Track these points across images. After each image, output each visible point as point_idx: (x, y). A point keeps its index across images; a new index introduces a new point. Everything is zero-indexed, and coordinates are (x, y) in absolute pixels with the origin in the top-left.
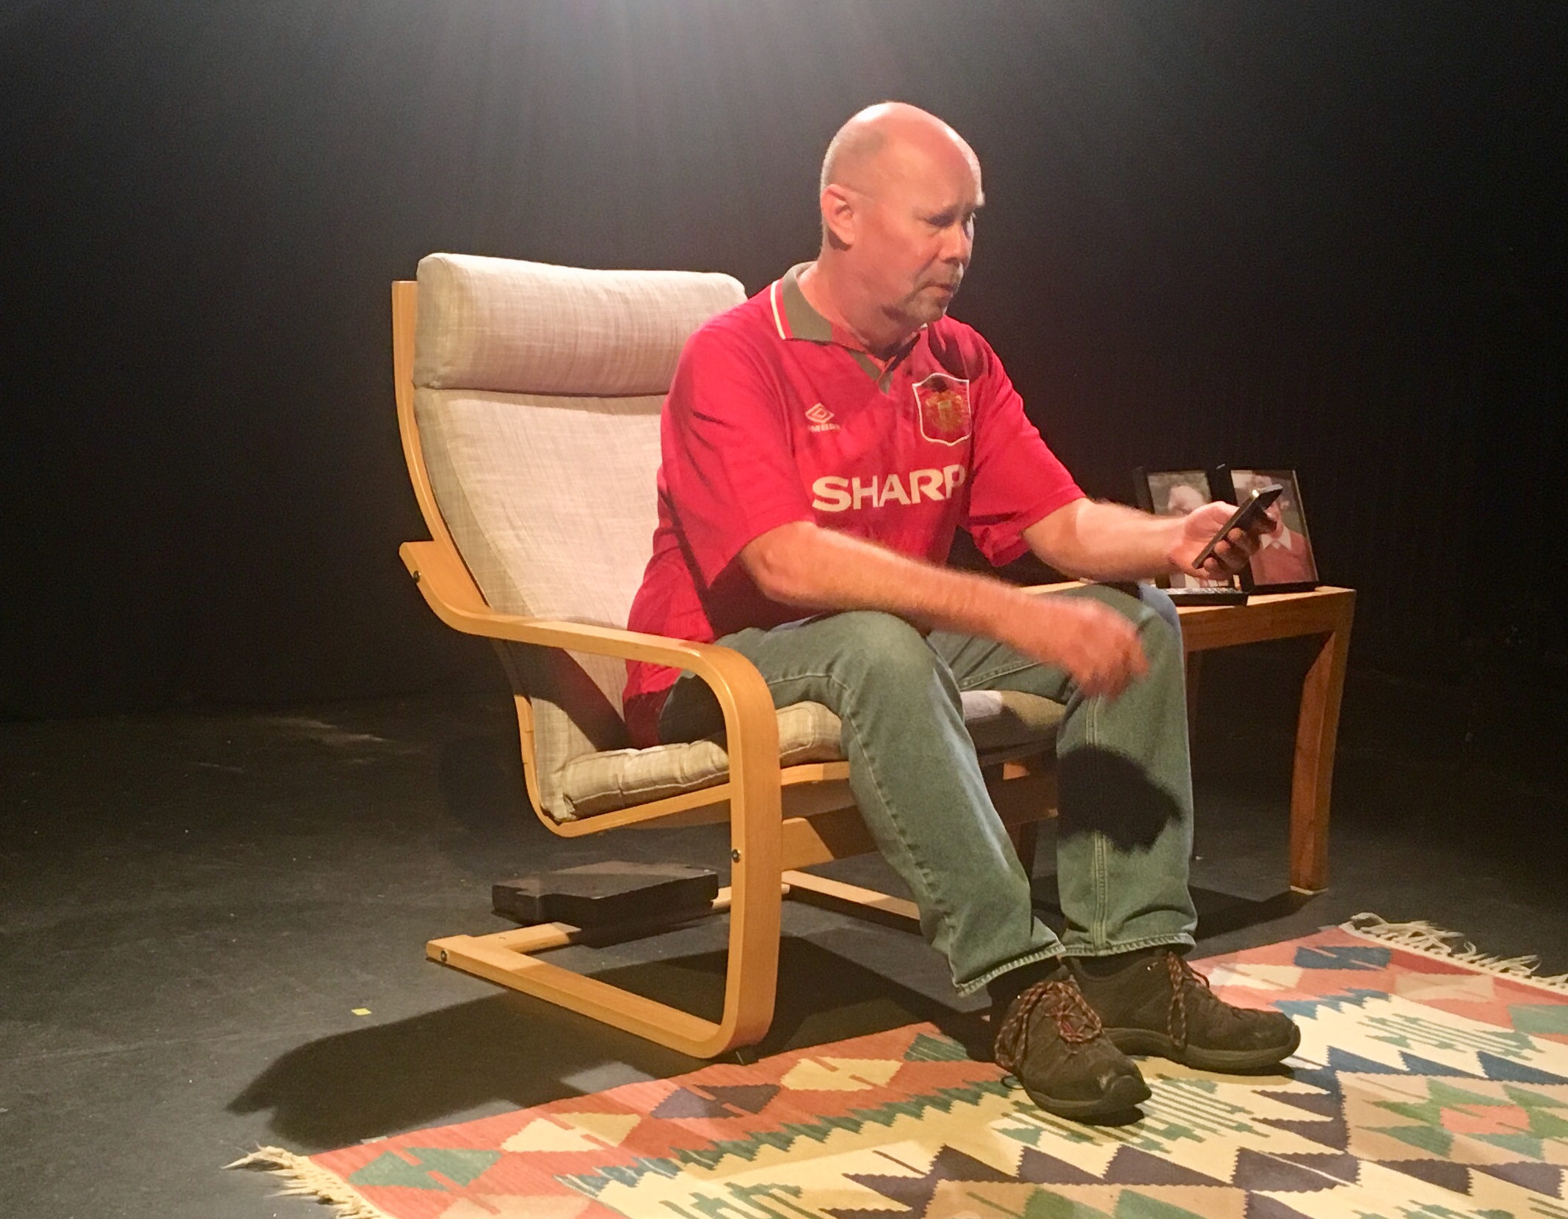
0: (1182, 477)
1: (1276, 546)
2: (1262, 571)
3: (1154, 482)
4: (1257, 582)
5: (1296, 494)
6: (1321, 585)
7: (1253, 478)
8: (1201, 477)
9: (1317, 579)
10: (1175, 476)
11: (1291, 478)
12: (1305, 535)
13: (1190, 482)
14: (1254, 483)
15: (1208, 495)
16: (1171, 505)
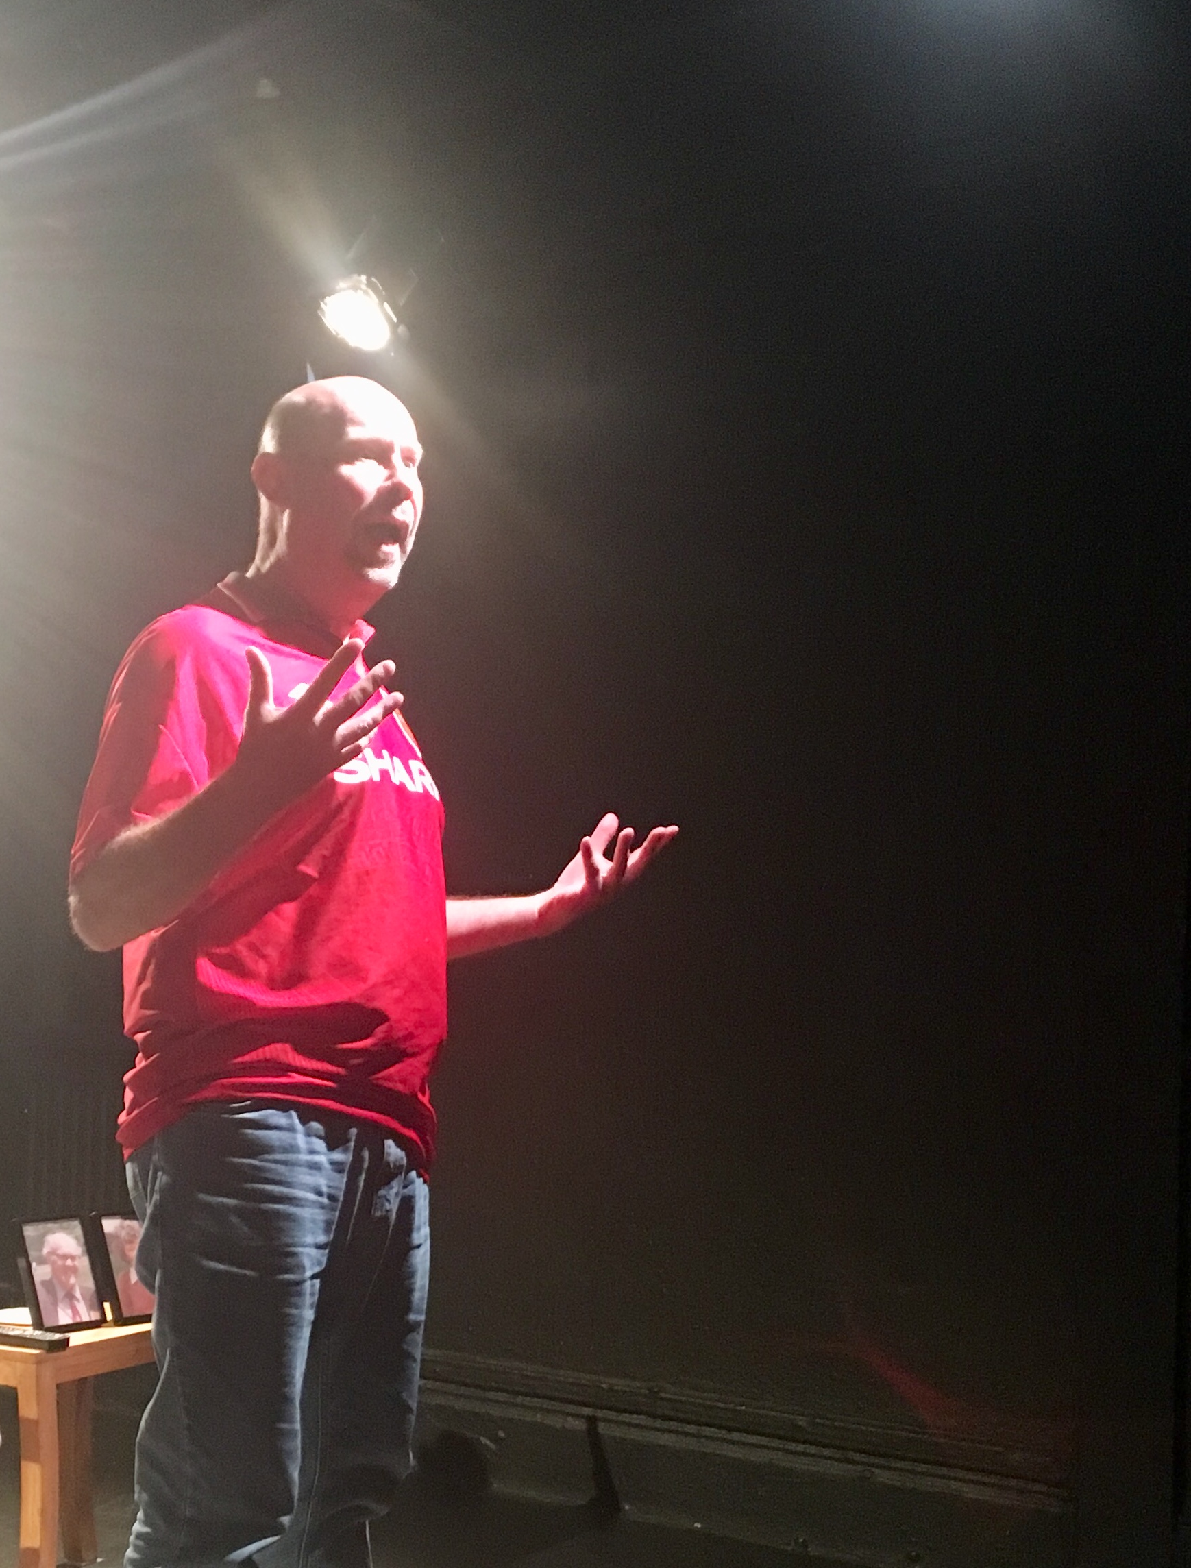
0: (57, 1226)
2: (130, 1304)
3: (29, 1231)
4: (126, 1314)
7: (121, 1223)
8: (76, 1225)
10: (50, 1225)
13: (64, 1230)
14: (122, 1227)
15: (82, 1240)
16: (45, 1251)
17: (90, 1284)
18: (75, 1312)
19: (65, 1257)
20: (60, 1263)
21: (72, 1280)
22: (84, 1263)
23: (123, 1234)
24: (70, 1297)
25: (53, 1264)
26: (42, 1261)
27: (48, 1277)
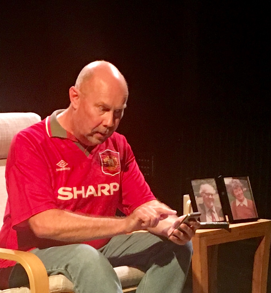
0: (205, 181)
1: (242, 205)
2: (236, 215)
3: (194, 183)
4: (234, 219)
5: (249, 186)
6: (260, 219)
7: (232, 180)
8: (213, 181)
9: (258, 217)
10: (202, 181)
11: (247, 179)
12: (253, 201)
13: (208, 183)
14: (233, 182)
15: (216, 187)
16: (201, 192)
17: (219, 206)
18: (213, 218)
19: (209, 194)
20: (207, 197)
21: (212, 204)
22: (217, 197)
23: (233, 185)
24: (211, 211)
25: (204, 197)
26: (199, 196)
27: (202, 203)
